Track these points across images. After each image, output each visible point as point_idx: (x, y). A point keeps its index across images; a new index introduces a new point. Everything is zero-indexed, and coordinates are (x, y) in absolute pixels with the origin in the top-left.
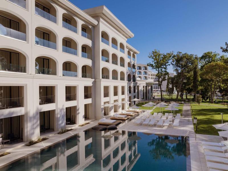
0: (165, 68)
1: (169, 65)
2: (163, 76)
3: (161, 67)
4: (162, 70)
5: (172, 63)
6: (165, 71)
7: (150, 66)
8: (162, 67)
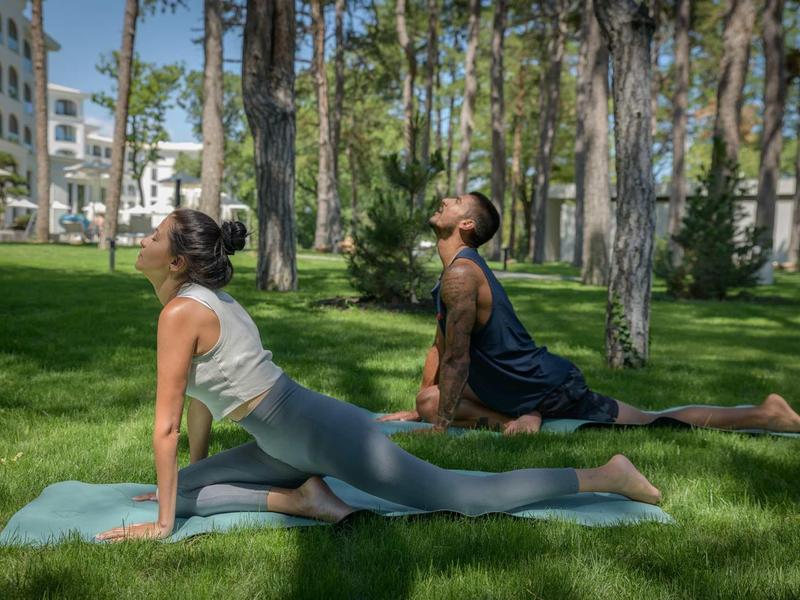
0: (158, 118)
1: (171, 107)
2: (150, 144)
3: (145, 114)
4: (145, 121)
5: (182, 101)
6: (159, 129)
7: (102, 104)
8: (148, 110)
